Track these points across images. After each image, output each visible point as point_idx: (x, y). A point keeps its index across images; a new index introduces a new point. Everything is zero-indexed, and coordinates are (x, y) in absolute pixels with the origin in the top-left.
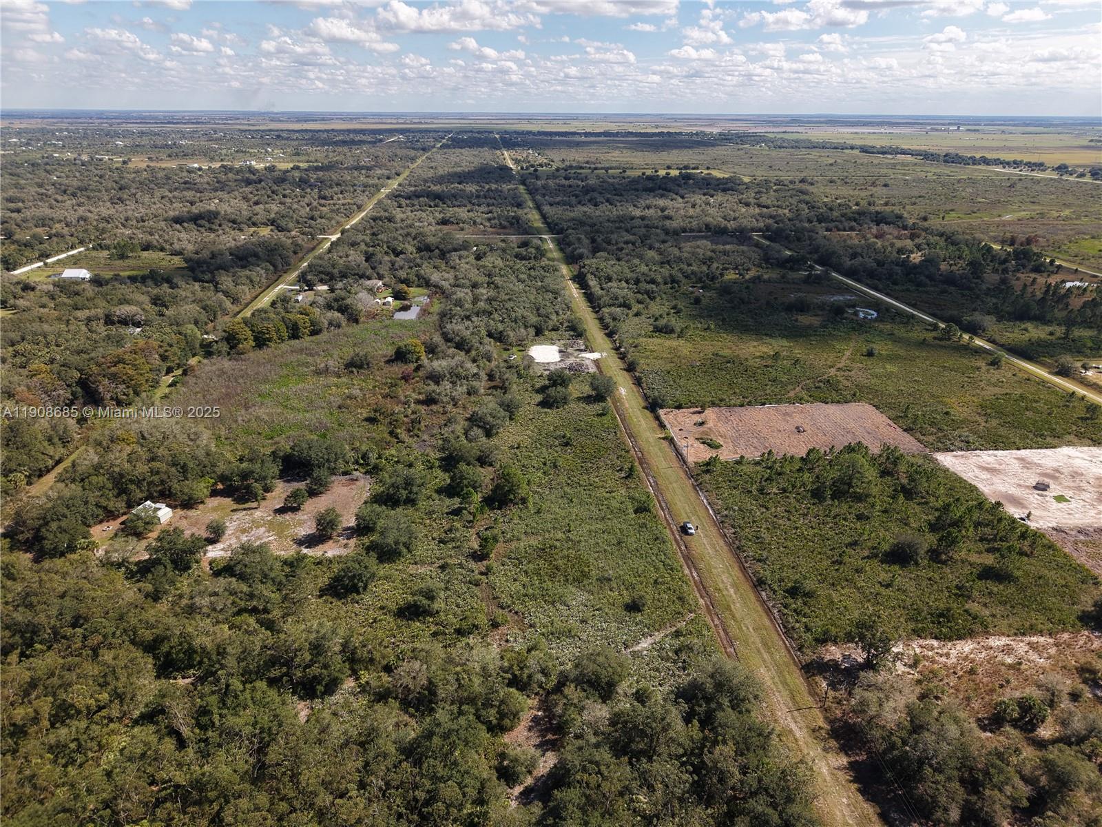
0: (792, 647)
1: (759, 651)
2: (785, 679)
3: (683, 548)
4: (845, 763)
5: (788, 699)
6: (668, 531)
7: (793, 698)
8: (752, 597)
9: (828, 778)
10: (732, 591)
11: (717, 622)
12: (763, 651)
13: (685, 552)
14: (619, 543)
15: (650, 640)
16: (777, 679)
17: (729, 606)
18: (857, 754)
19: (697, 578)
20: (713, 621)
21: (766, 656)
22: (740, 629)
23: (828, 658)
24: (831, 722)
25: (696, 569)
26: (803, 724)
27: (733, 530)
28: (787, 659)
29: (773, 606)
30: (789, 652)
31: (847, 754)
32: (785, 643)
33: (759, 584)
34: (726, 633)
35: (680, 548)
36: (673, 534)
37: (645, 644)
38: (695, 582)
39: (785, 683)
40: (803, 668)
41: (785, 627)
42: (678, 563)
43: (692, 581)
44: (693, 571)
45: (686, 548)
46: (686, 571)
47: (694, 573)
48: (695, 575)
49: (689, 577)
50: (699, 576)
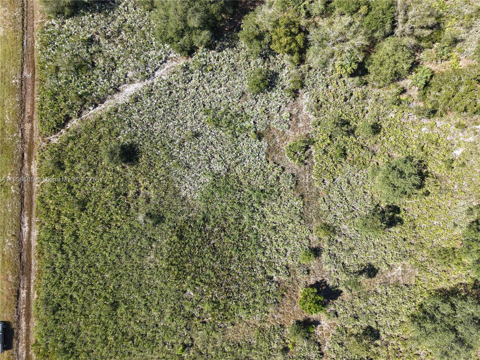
3: (23, 294)
6: (33, 339)
11: (28, 126)
13: (24, 283)
14: (115, 306)
15: (121, 98)
19: (26, 220)
20: (32, 130)
25: (19, 239)
34: (22, 102)
35: (28, 294)
36: (28, 330)
37: (129, 90)
38: (30, 215)
42: (41, 253)
43: (34, 211)
44: (25, 235)
45: (18, 292)
46: (35, 233)
47: (26, 229)
48: (26, 224)
49: (35, 220)
50: (21, 223)
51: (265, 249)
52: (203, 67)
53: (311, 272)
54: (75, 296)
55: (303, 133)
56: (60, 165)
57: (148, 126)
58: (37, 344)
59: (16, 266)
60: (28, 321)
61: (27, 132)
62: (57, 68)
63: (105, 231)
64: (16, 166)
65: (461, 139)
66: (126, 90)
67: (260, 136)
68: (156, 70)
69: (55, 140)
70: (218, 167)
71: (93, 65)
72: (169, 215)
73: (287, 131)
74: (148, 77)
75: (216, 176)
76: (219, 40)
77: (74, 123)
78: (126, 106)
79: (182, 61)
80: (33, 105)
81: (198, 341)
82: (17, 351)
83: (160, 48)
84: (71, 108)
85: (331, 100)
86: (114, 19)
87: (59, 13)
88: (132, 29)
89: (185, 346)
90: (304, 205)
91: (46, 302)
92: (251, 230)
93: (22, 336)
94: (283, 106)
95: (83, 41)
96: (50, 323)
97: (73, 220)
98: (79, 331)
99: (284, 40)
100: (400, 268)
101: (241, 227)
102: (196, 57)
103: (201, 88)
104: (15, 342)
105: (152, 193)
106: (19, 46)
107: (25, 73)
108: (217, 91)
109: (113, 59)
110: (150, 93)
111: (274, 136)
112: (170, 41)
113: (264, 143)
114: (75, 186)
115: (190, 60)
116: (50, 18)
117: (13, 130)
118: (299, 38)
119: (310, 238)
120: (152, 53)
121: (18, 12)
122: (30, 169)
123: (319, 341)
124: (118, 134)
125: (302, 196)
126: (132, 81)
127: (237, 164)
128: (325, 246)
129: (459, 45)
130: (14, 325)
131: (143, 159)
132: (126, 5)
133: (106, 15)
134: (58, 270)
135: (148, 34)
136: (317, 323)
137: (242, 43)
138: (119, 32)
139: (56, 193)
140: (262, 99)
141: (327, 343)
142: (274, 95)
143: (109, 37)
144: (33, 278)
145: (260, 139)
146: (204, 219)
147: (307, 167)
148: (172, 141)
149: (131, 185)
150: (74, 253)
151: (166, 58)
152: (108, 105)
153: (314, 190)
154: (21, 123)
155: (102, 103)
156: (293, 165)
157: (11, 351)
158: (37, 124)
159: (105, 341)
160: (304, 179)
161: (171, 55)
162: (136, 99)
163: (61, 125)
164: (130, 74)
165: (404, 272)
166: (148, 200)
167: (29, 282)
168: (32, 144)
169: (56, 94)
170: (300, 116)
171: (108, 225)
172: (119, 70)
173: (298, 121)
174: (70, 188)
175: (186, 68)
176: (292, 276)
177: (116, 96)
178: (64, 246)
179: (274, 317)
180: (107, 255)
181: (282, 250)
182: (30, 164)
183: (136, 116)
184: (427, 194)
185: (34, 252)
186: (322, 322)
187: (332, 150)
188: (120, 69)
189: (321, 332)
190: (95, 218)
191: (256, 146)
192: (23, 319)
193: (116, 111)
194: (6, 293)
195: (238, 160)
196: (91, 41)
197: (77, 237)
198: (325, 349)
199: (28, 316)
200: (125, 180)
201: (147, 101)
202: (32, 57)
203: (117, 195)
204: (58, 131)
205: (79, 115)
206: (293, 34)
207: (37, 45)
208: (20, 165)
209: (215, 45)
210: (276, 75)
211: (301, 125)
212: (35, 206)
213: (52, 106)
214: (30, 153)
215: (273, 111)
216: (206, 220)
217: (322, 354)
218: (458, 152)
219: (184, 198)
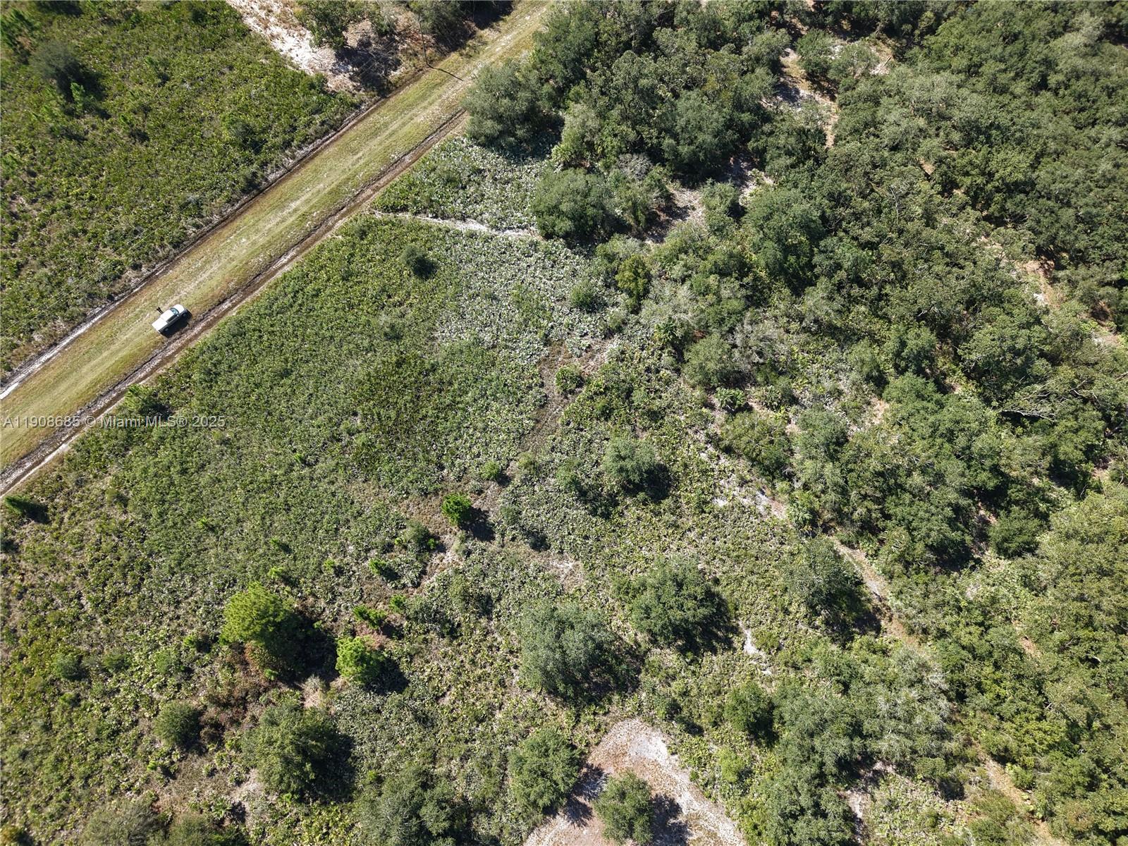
0: (357, 115)
1: (391, 135)
2: (418, 99)
3: (225, 306)
4: (487, 30)
5: (444, 87)
6: (192, 346)
7: (440, 84)
8: (289, 183)
9: (515, 33)
10: (293, 205)
11: (369, 192)
12: (388, 132)
13: (236, 298)
14: (286, 373)
16: (425, 104)
17: (330, 193)
18: (469, 26)
19: (292, 253)
20: (369, 197)
21: (394, 126)
22: (367, 164)
23: (350, 84)
24: (444, 55)
25: (272, 261)
26: (469, 67)
27: (130, 273)
28: (383, 111)
29: (293, 157)
30: (368, 115)
31: (475, 32)
32: (354, 125)
33: (254, 189)
34: (383, 173)
35: (230, 309)
36: (196, 336)
37: (473, 226)
38: (300, 252)
39: (423, 97)
40: (384, 97)
41: (327, 132)
42: (276, 285)
43: (307, 252)
44: (279, 264)
45: (225, 300)
46: (287, 269)
47: (284, 260)
48: (289, 257)
49: (299, 258)
50: (286, 253)
51: (461, 437)
52: (548, 253)
53: (483, 495)
54: (265, 338)
55: (587, 371)
56: (363, 234)
57: (461, 262)
58: (192, 350)
59: (246, 280)
60: (204, 329)
61: (364, 195)
62: (434, 169)
63: (344, 309)
64: (330, 210)
65: (735, 493)
66: (471, 225)
67: (547, 341)
68: (509, 229)
69: (378, 216)
70: (487, 338)
71: (464, 188)
72: (407, 341)
73: (575, 358)
74: (498, 229)
75: (479, 342)
76: (581, 246)
77: (407, 216)
78: (459, 234)
79: (537, 238)
80: (389, 181)
81: (320, 468)
82: (170, 344)
83: (527, 215)
84: (415, 202)
85: (635, 362)
86: (512, 171)
87: (474, 137)
88: (519, 186)
89: (303, 461)
90: (533, 429)
91: (239, 323)
92: (465, 410)
93: (186, 337)
94: (590, 335)
95: (474, 167)
96: (224, 341)
97: (328, 280)
98: (236, 369)
99: (627, 274)
100: (570, 565)
101: (458, 399)
102: (550, 242)
103: (532, 268)
104: (177, 335)
105: (410, 314)
106: (423, 138)
107: (407, 157)
108: (544, 280)
109: (483, 195)
110: (487, 240)
111: (559, 352)
112: (539, 213)
113: (546, 350)
114: (358, 258)
115: (544, 243)
116: (465, 136)
117: (356, 186)
118: (641, 281)
119: (512, 464)
120: (519, 214)
121: (445, 117)
122: (336, 221)
123: (428, 569)
124: (430, 249)
125: (538, 421)
126: (482, 222)
127: (506, 347)
128: (517, 481)
129: (795, 407)
130: (191, 322)
131: (430, 283)
132: (531, 169)
133: (509, 164)
134: (274, 307)
135: (528, 199)
136: (442, 548)
137: (597, 260)
138: (507, 182)
139: (338, 251)
140: (576, 315)
141: (433, 578)
142: (589, 319)
143: (496, 179)
144: (249, 299)
145: (545, 345)
146: (433, 366)
147: (565, 401)
148: (469, 287)
149: (402, 293)
150: (300, 305)
151: (526, 227)
152: (447, 223)
153: (553, 425)
154: (367, 185)
155: (443, 219)
156: (553, 387)
157: (165, 339)
158: (378, 195)
159: (247, 395)
160: (552, 409)
161: (532, 228)
162: (472, 235)
163: (394, 209)
164: (486, 215)
165: (572, 573)
166: (403, 316)
167: (243, 299)
168: (359, 205)
169: (413, 184)
170: (598, 355)
171: (351, 307)
172: (479, 207)
173: (592, 357)
174: (352, 255)
175: (534, 245)
176: (462, 483)
177: (458, 222)
178: (300, 295)
179: (408, 506)
180: (326, 327)
181: (475, 450)
182: (340, 219)
183: (458, 247)
184: (657, 514)
185: (272, 281)
186: (448, 554)
187: (600, 402)
188: (481, 206)
189: (438, 561)
190: (346, 293)
191: (536, 346)
192: (203, 324)
193: (447, 232)
194: (216, 292)
195: (510, 344)
196: (480, 171)
197: (317, 296)
198: (426, 583)
199: (209, 326)
200: (401, 284)
201: (478, 244)
202: (425, 151)
203: (383, 290)
204: (388, 212)
205: (416, 214)
206: (636, 273)
207: (436, 146)
208: (333, 212)
209: (575, 247)
210: (606, 305)
211: (592, 363)
212: (312, 248)
213: (402, 191)
214: (349, 211)
215: (577, 332)
216: (434, 368)
217: (419, 584)
218: (721, 503)
219: (434, 339)
